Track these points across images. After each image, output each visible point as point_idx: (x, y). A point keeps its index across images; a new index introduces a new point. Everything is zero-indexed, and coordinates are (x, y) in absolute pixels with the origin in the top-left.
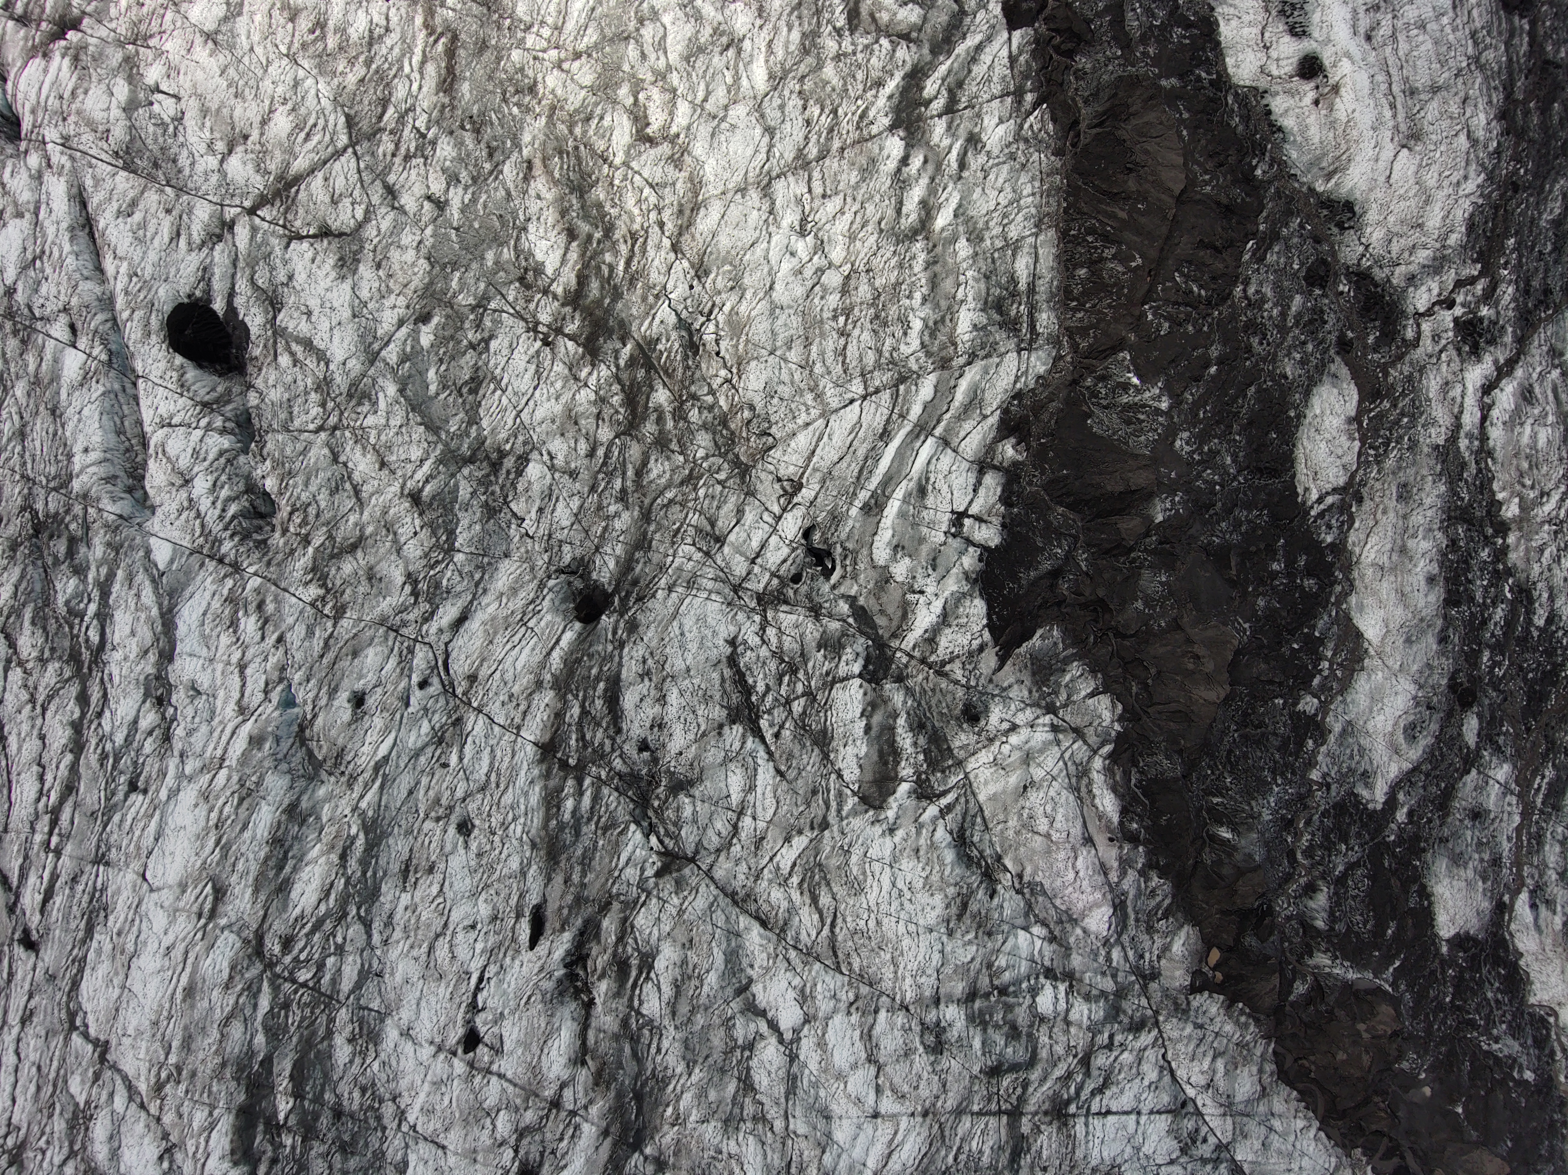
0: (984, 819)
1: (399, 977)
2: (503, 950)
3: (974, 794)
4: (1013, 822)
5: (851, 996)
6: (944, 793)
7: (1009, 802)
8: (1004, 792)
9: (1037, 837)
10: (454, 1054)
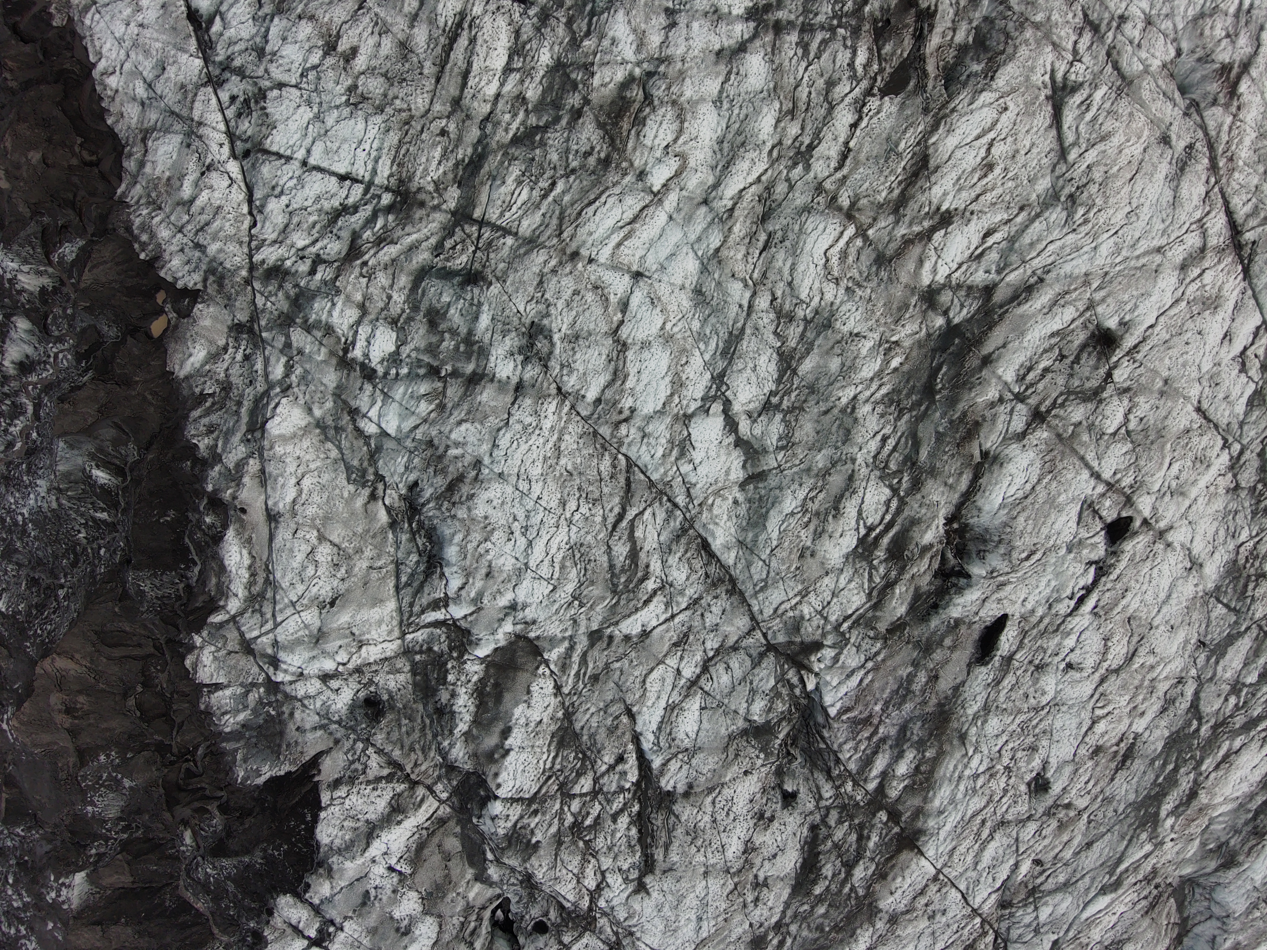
0: (398, 577)
1: (1181, 635)
2: (1042, 626)
3: (400, 610)
4: (361, 565)
5: (623, 429)
6: (436, 624)
7: (358, 592)
8: (360, 606)
9: (336, 540)
10: (1145, 522)
